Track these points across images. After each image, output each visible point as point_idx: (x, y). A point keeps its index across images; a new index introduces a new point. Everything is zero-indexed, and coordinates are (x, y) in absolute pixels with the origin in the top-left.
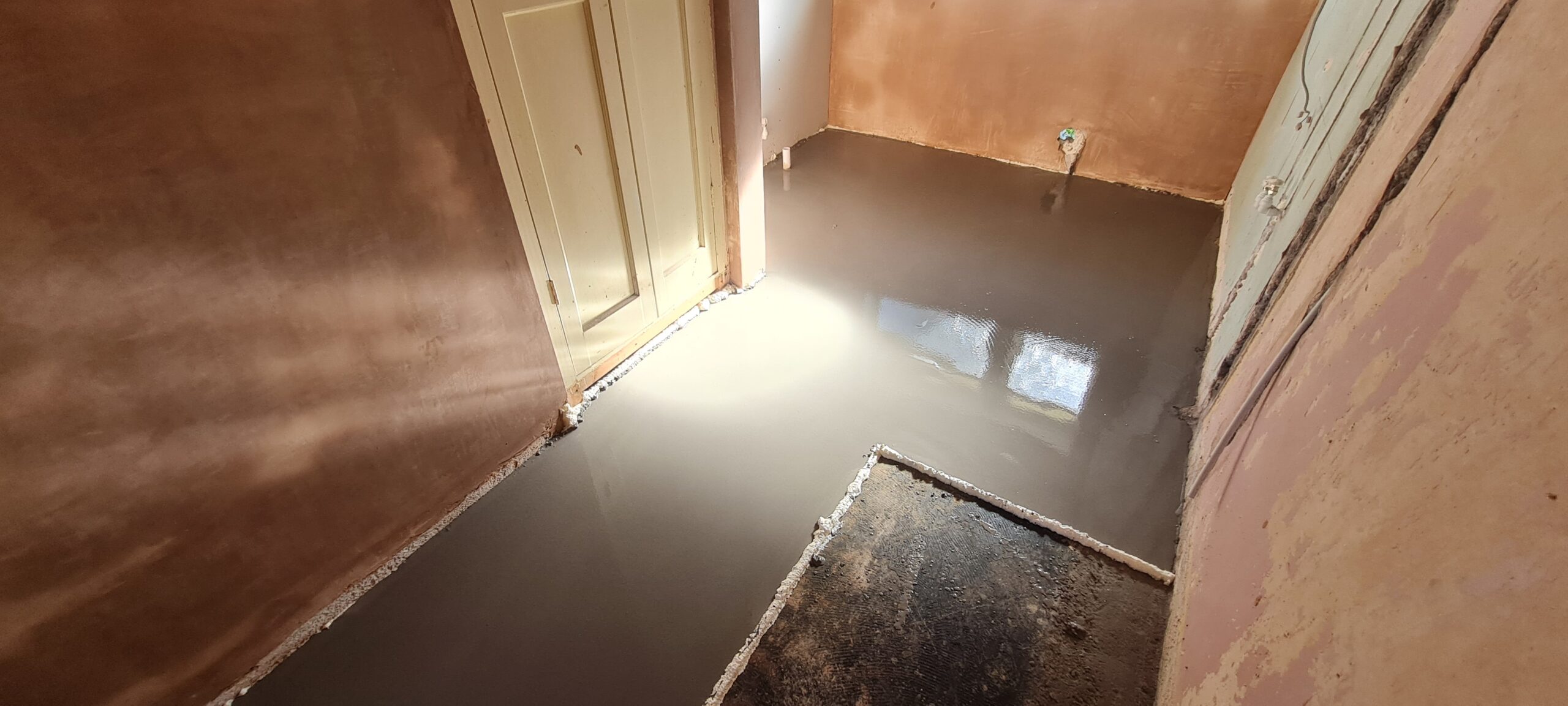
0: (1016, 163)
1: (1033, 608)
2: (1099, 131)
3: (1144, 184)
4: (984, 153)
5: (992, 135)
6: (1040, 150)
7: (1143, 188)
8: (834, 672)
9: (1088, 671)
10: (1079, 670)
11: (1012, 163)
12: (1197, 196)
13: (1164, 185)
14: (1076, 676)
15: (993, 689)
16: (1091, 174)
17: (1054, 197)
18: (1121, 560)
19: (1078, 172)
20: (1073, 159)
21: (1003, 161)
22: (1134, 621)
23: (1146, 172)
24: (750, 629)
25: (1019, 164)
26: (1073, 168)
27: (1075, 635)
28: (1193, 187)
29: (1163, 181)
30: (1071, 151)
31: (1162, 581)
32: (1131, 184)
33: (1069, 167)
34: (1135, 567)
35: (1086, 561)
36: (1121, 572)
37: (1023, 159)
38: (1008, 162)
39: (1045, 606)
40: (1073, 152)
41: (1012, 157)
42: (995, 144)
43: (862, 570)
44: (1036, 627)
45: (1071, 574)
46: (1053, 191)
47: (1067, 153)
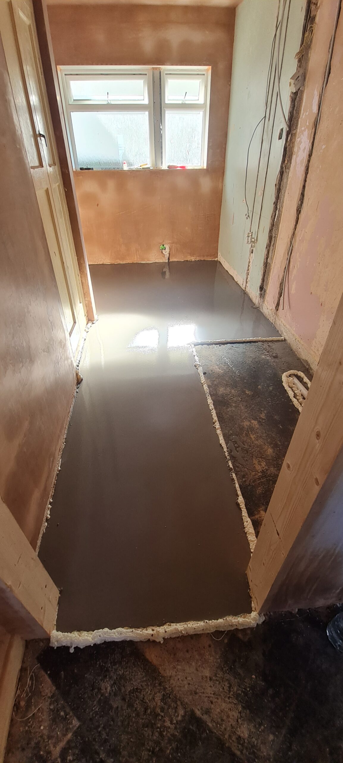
0: (148, 262)
1: (263, 357)
2: (173, 243)
3: (193, 259)
4: (135, 261)
5: (136, 252)
6: (155, 255)
7: (193, 260)
8: (235, 390)
9: (285, 362)
10: (283, 362)
11: (147, 262)
12: (209, 259)
13: (199, 257)
14: (284, 364)
15: (271, 374)
16: (176, 260)
17: (165, 272)
18: (271, 340)
19: (171, 260)
20: (168, 256)
21: (143, 262)
22: (284, 349)
23: (192, 254)
24: (205, 394)
25: (149, 262)
26: (169, 259)
27: (276, 357)
28: (207, 256)
29: (198, 256)
30: (166, 252)
31: (282, 340)
32: (189, 260)
33: (167, 259)
34: (275, 340)
35: (264, 344)
36: (273, 342)
37: (150, 260)
38: (145, 262)
39: (265, 355)
40: (167, 253)
41: (146, 260)
42: (138, 257)
43: (218, 370)
44: (268, 360)
45: (264, 347)
46: (164, 270)
47: (165, 254)
